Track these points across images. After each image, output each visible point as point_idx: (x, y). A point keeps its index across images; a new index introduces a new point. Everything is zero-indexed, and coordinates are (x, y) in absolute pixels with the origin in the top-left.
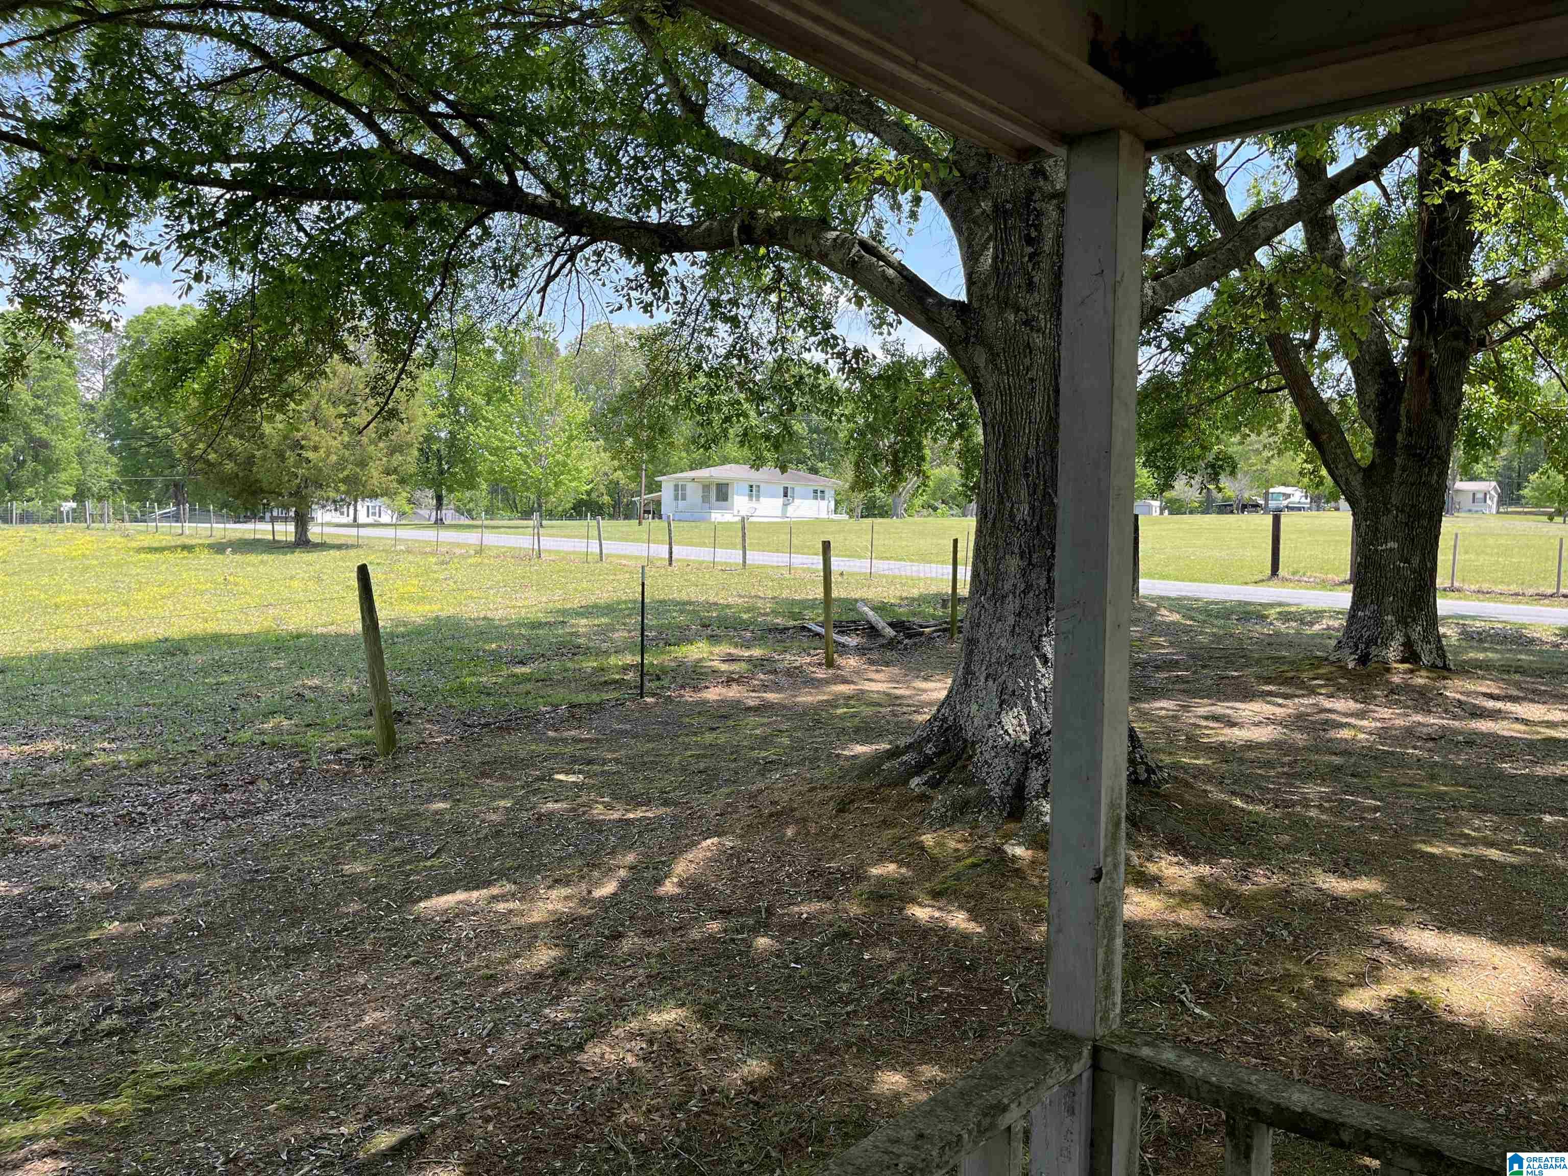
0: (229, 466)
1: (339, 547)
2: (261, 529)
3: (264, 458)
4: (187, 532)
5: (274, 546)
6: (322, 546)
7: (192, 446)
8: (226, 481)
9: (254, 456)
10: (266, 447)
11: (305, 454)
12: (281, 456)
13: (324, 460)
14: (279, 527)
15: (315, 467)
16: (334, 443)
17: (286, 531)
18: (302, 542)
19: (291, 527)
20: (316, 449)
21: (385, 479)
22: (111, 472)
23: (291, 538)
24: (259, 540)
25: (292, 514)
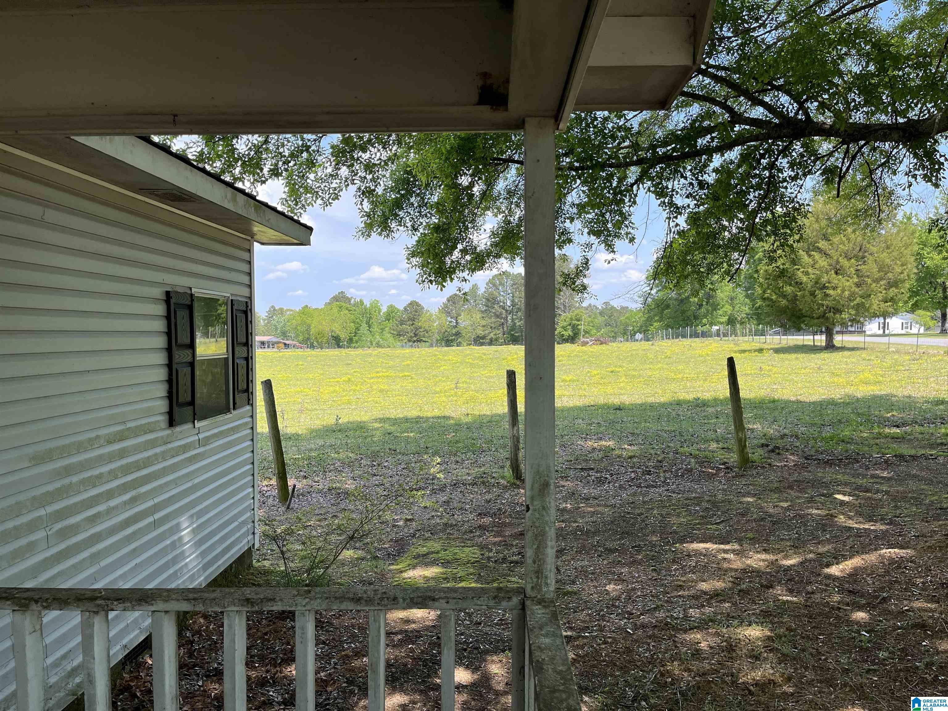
0: (784, 302)
1: (853, 349)
2: (807, 339)
3: (804, 296)
4: (768, 341)
5: (814, 349)
6: (843, 349)
7: (764, 292)
8: (782, 311)
9: (797, 295)
10: (804, 290)
11: (828, 292)
12: (813, 294)
13: (840, 295)
14: (817, 337)
15: (835, 300)
16: (848, 284)
17: (821, 339)
18: (830, 347)
19: (824, 337)
20: (834, 288)
21: (883, 305)
22: (747, 309)
23: (824, 344)
24: (806, 345)
25: (824, 330)
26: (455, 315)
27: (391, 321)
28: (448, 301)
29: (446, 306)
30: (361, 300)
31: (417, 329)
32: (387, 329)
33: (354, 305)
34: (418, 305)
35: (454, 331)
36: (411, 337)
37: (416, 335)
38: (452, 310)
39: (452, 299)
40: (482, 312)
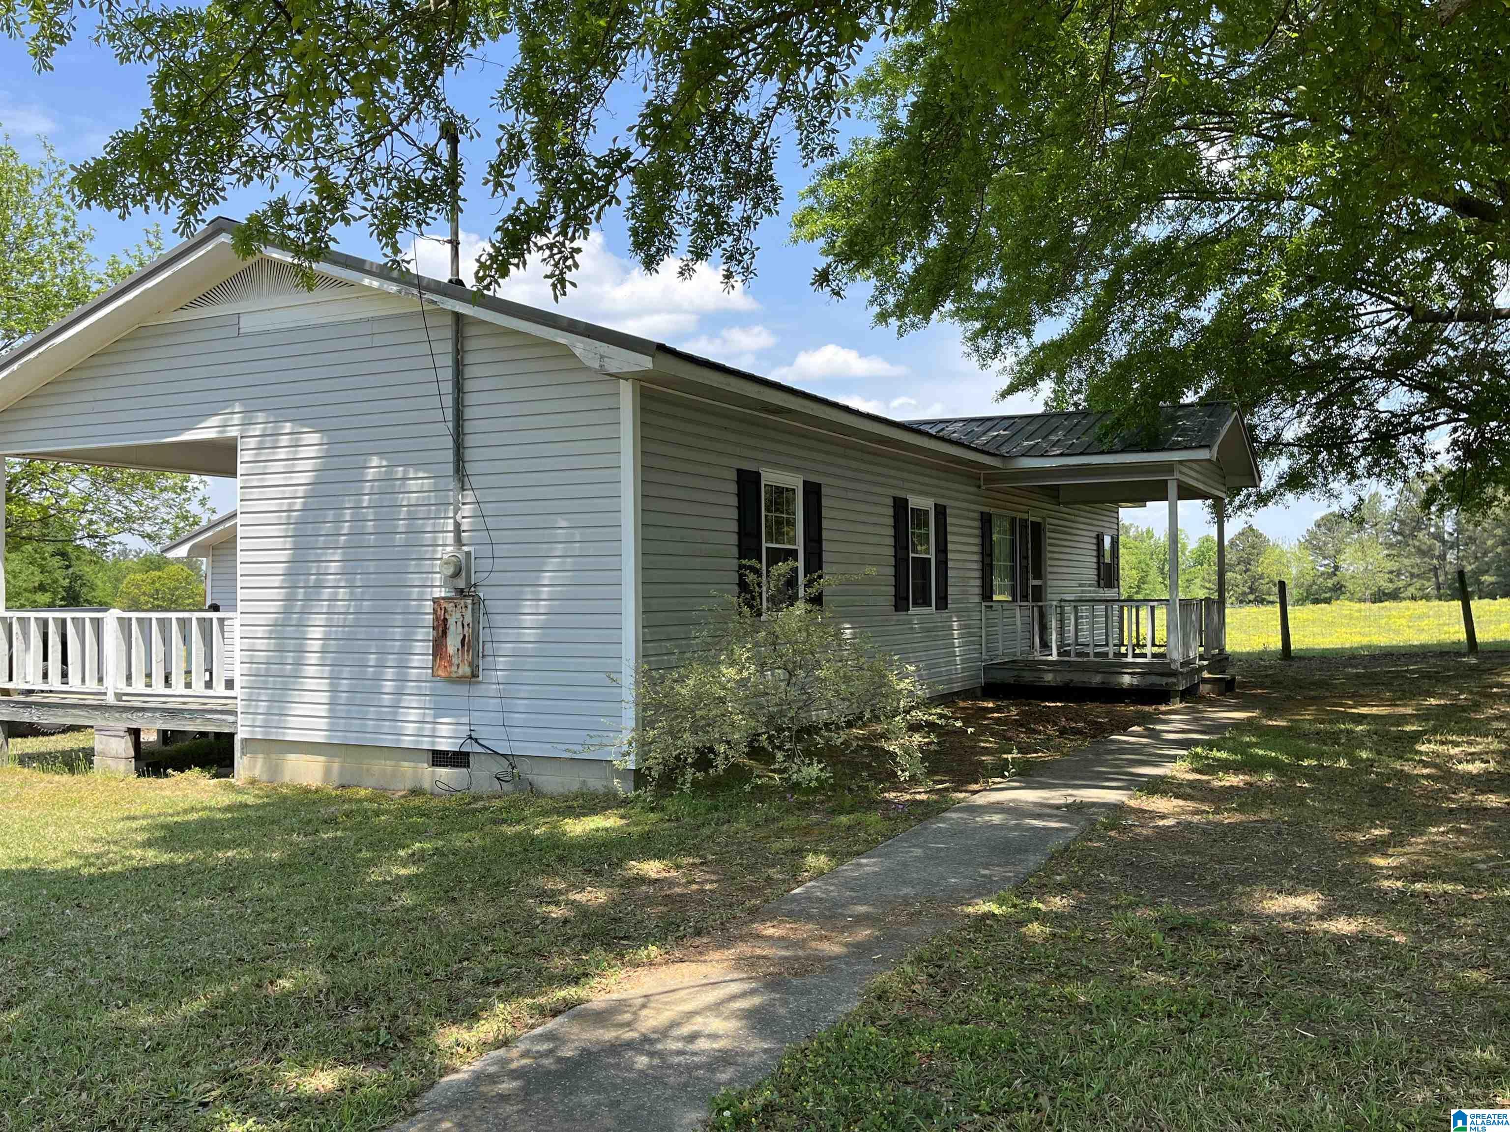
26: (1332, 553)
27: (1205, 566)
28: (1319, 526)
29: (1313, 535)
30: (1148, 531)
31: (1254, 579)
32: (1196, 581)
33: (1135, 539)
34: (1258, 536)
35: (1330, 583)
36: (1244, 594)
37: (1252, 590)
38: (1325, 544)
39: (1330, 523)
40: (1390, 546)
